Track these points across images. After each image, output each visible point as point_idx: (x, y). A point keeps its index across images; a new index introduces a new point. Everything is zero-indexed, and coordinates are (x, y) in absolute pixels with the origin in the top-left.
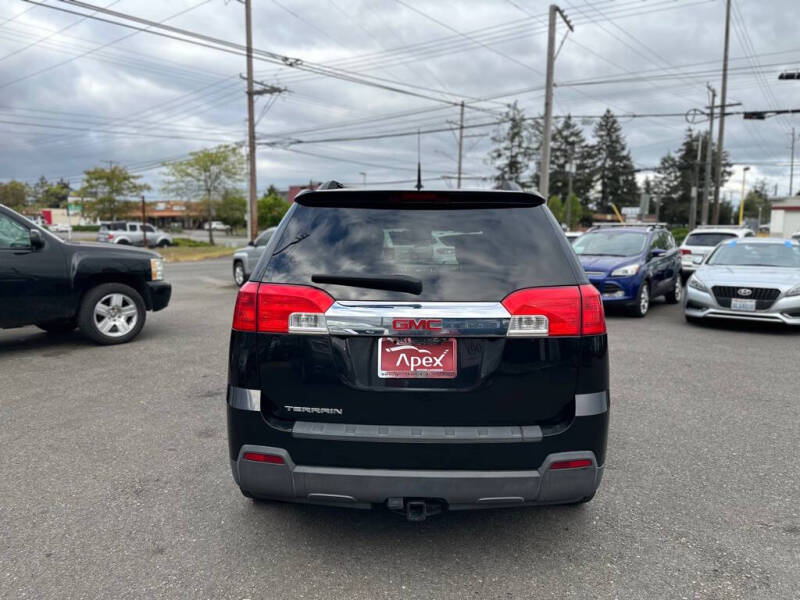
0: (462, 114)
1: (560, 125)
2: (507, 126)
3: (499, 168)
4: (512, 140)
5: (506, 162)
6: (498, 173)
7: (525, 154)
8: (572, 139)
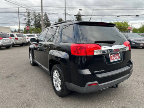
0: (18, 10)
1: (38, 14)
2: (27, 13)
3: (26, 22)
4: (28, 16)
5: (28, 21)
6: (26, 23)
7: (31, 19)
8: (40, 17)
